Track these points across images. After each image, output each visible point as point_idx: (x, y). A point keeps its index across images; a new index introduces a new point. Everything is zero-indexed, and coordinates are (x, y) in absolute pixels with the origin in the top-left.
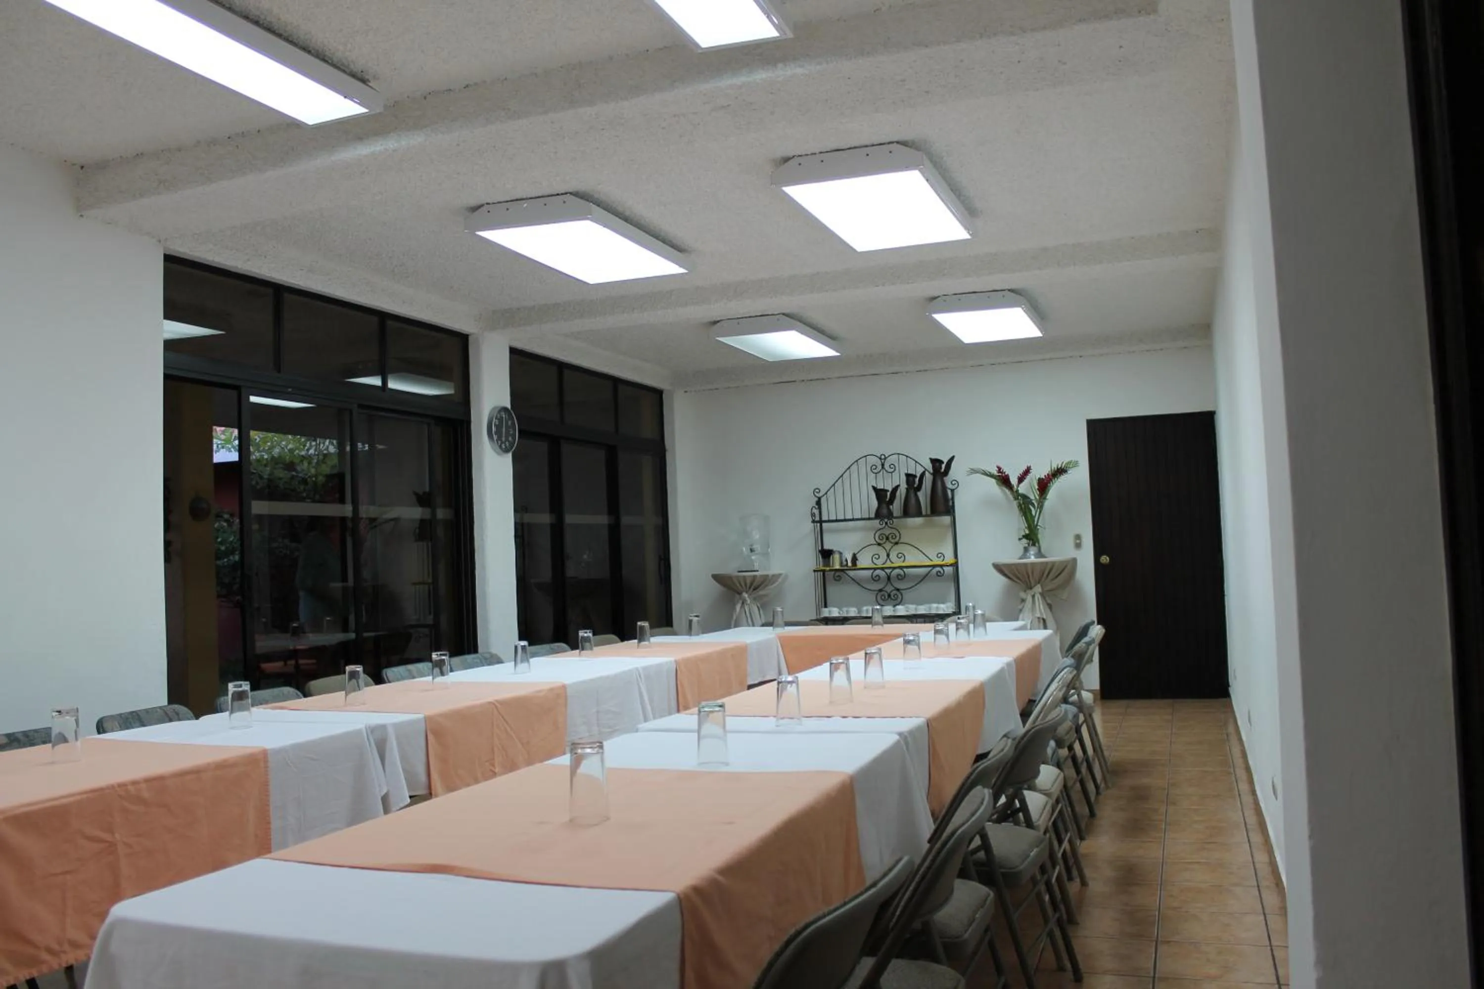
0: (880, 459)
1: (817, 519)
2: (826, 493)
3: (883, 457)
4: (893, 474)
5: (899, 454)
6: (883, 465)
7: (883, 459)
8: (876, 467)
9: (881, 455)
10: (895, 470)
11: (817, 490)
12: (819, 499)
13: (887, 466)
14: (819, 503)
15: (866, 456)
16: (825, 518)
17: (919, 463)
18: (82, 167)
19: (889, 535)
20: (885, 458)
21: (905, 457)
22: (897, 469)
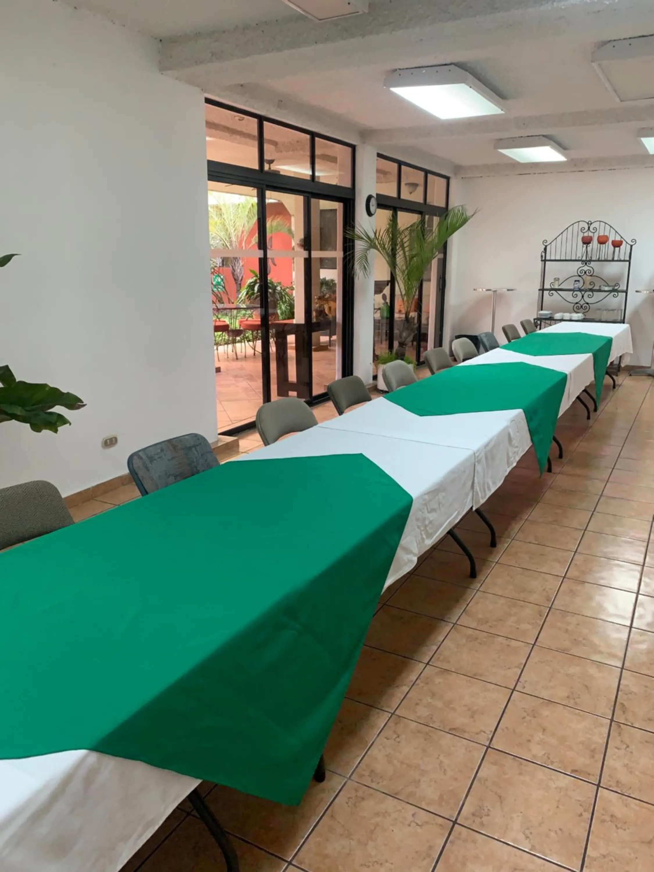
0: (588, 224)
1: (544, 259)
2: (551, 243)
3: (590, 223)
4: (595, 233)
5: (600, 221)
6: (589, 228)
7: (589, 224)
8: (585, 229)
9: (589, 222)
10: (596, 231)
11: (545, 241)
12: (546, 246)
13: (591, 229)
14: (545, 249)
15: (579, 222)
16: (548, 258)
17: (613, 228)
18: (161, 40)
19: (586, 271)
20: (591, 224)
21: (604, 224)
22: (598, 230)
